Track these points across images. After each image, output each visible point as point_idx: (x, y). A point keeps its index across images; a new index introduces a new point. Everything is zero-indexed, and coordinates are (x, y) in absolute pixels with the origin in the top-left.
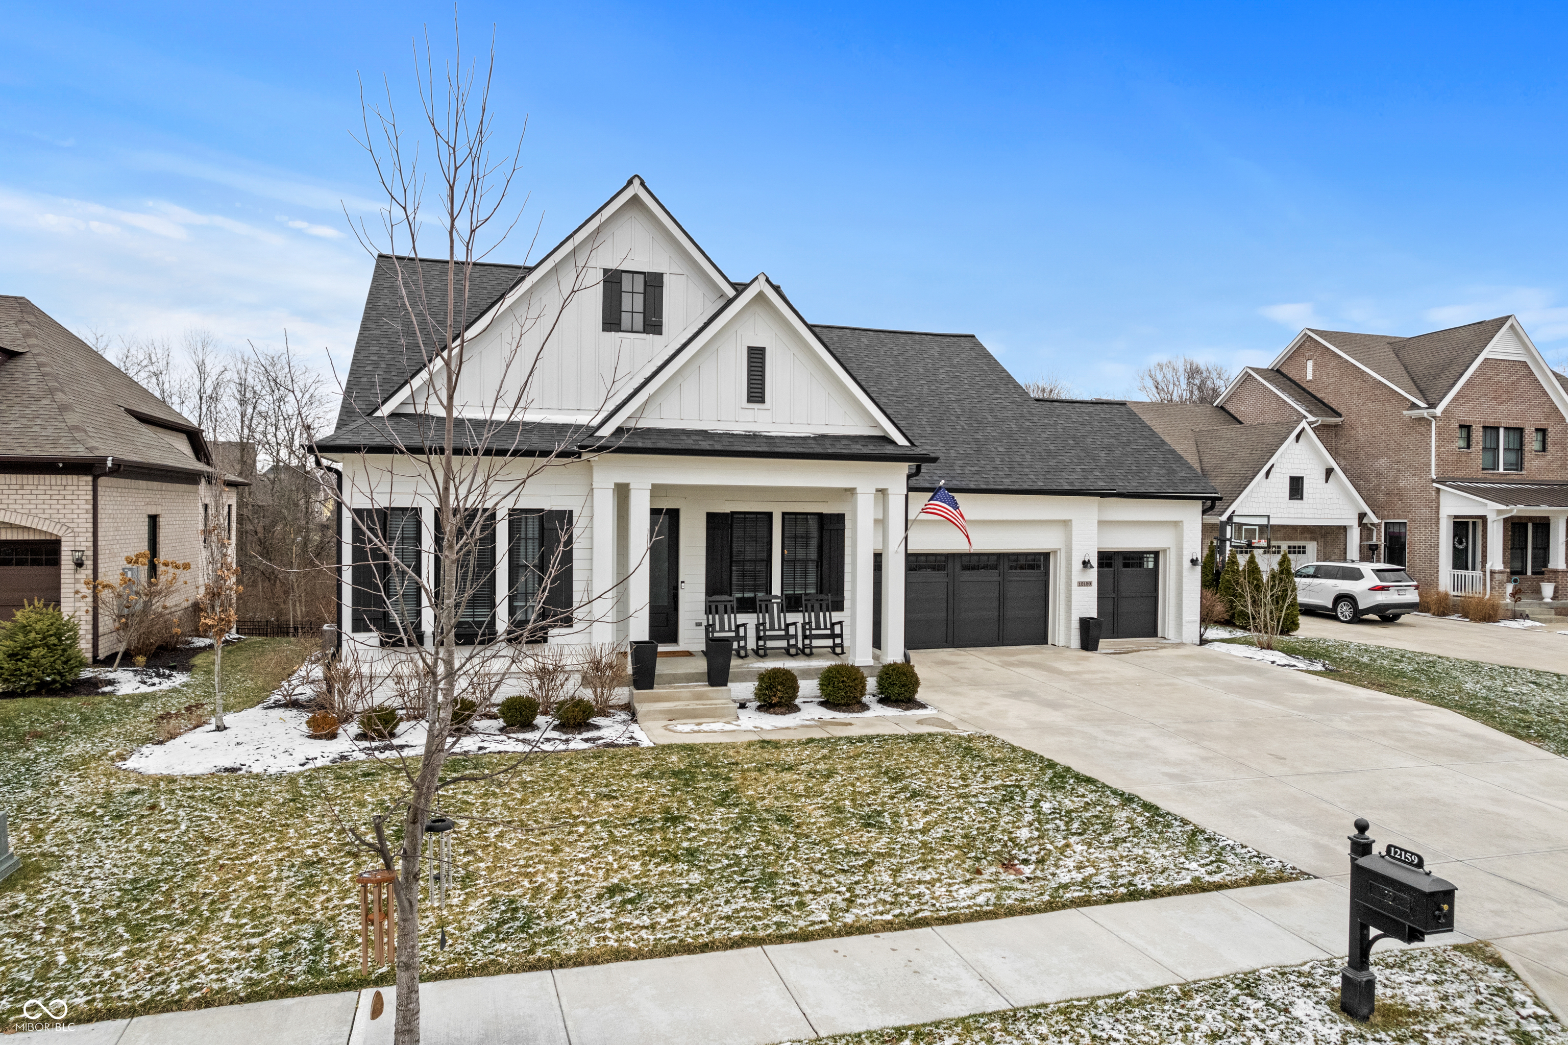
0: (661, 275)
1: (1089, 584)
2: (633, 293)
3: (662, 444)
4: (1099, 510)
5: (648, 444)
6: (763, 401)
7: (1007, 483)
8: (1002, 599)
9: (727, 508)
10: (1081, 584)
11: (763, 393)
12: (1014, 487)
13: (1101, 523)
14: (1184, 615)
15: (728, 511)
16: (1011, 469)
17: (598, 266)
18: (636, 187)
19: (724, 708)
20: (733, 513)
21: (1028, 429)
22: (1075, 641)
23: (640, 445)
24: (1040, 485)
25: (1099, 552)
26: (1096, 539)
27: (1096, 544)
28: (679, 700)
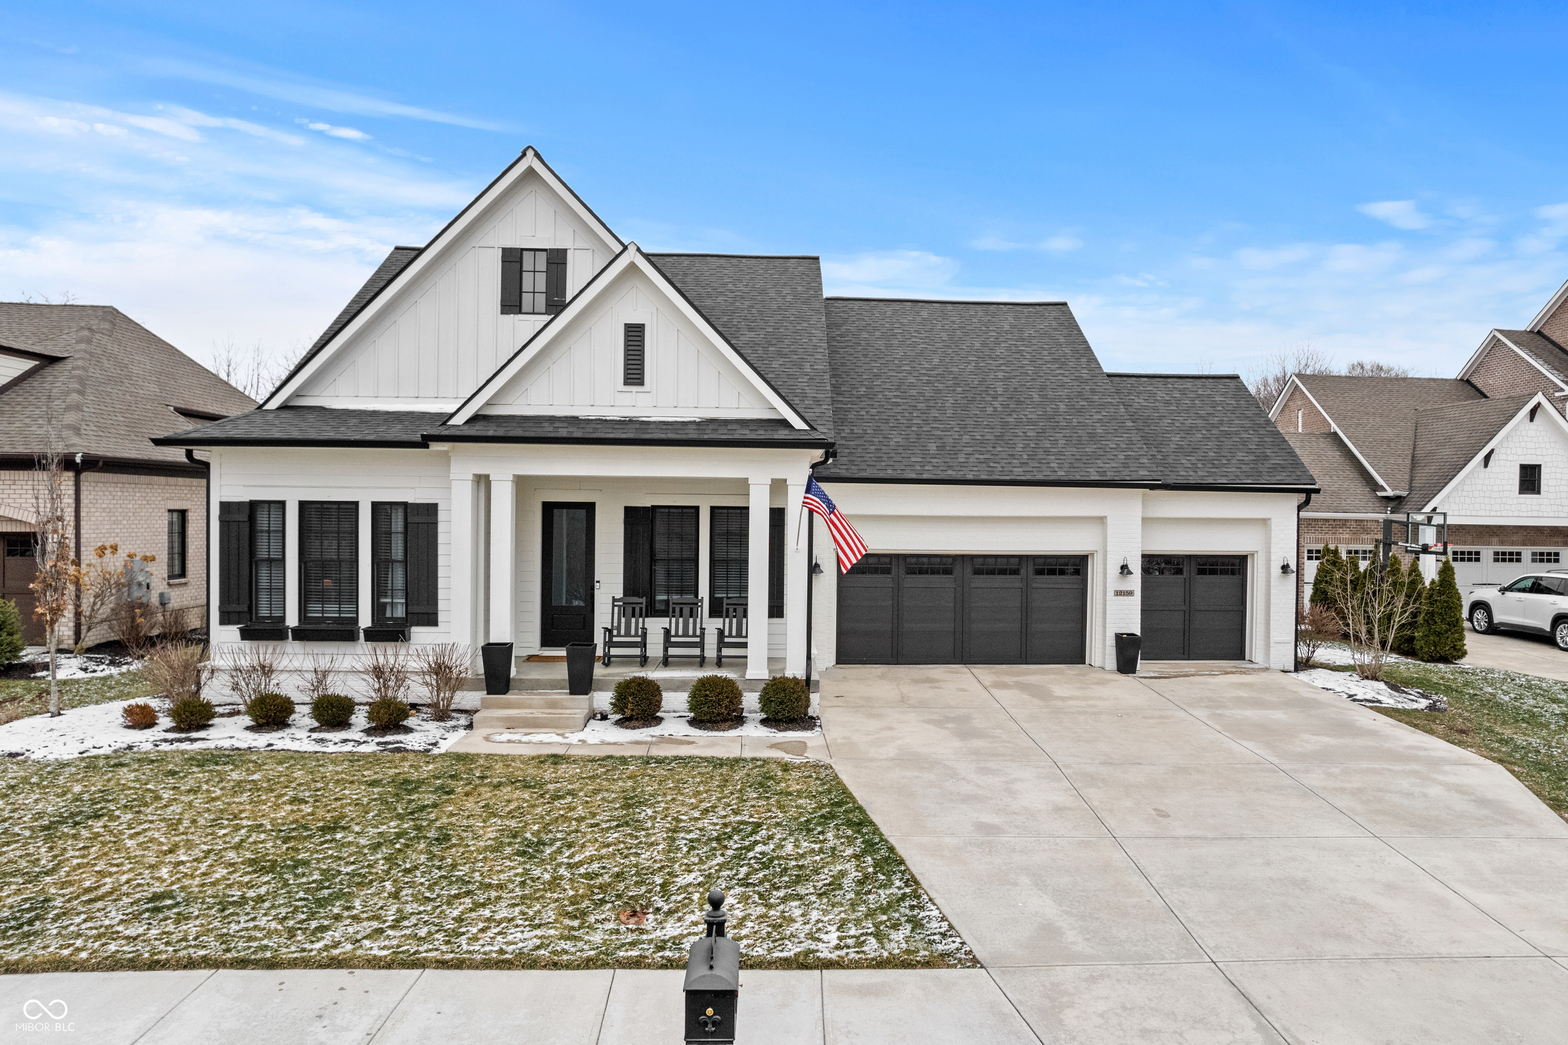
0: (564, 251)
1: (1130, 593)
2: (534, 271)
3: (518, 432)
4: (1144, 506)
5: (500, 432)
6: (641, 383)
7: (1018, 473)
8: (1026, 610)
9: (647, 502)
10: (1119, 593)
11: (642, 374)
12: (1023, 478)
13: (1145, 520)
14: (1272, 633)
15: (649, 505)
16: (1031, 457)
17: (496, 246)
18: (530, 160)
19: (568, 719)
20: (654, 508)
21: (1080, 411)
22: (1111, 662)
23: (490, 433)
24: (1061, 474)
25: (1143, 556)
26: (1140, 540)
27: (1140, 546)
28: (530, 707)
